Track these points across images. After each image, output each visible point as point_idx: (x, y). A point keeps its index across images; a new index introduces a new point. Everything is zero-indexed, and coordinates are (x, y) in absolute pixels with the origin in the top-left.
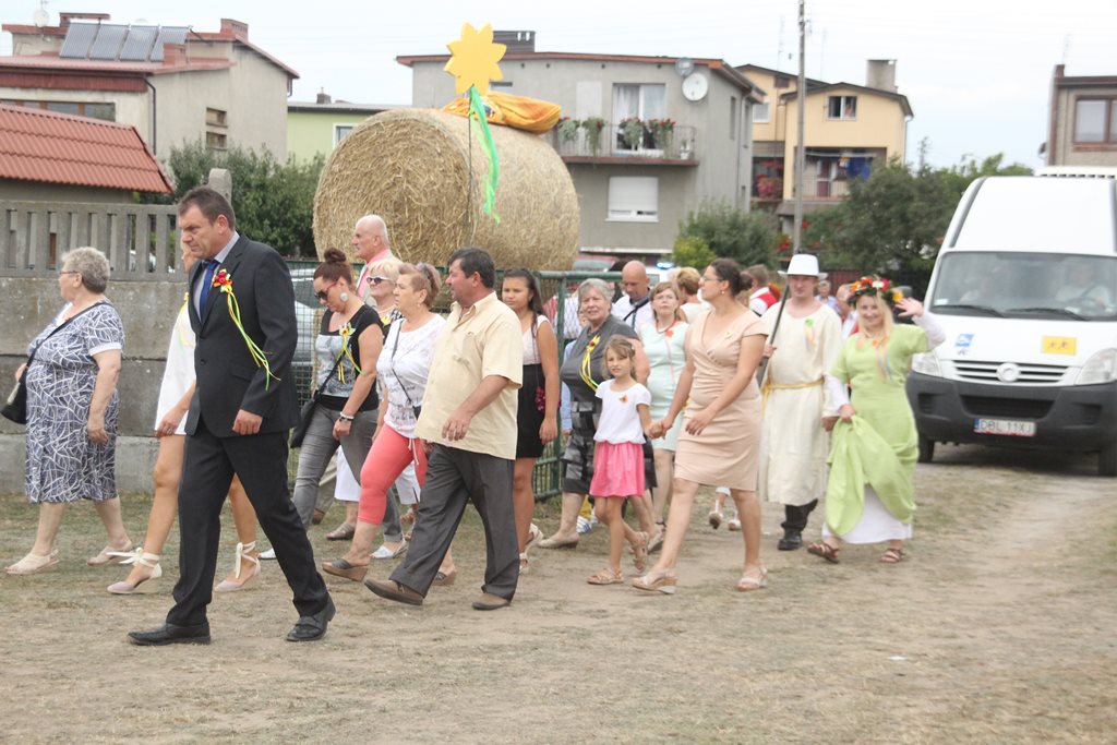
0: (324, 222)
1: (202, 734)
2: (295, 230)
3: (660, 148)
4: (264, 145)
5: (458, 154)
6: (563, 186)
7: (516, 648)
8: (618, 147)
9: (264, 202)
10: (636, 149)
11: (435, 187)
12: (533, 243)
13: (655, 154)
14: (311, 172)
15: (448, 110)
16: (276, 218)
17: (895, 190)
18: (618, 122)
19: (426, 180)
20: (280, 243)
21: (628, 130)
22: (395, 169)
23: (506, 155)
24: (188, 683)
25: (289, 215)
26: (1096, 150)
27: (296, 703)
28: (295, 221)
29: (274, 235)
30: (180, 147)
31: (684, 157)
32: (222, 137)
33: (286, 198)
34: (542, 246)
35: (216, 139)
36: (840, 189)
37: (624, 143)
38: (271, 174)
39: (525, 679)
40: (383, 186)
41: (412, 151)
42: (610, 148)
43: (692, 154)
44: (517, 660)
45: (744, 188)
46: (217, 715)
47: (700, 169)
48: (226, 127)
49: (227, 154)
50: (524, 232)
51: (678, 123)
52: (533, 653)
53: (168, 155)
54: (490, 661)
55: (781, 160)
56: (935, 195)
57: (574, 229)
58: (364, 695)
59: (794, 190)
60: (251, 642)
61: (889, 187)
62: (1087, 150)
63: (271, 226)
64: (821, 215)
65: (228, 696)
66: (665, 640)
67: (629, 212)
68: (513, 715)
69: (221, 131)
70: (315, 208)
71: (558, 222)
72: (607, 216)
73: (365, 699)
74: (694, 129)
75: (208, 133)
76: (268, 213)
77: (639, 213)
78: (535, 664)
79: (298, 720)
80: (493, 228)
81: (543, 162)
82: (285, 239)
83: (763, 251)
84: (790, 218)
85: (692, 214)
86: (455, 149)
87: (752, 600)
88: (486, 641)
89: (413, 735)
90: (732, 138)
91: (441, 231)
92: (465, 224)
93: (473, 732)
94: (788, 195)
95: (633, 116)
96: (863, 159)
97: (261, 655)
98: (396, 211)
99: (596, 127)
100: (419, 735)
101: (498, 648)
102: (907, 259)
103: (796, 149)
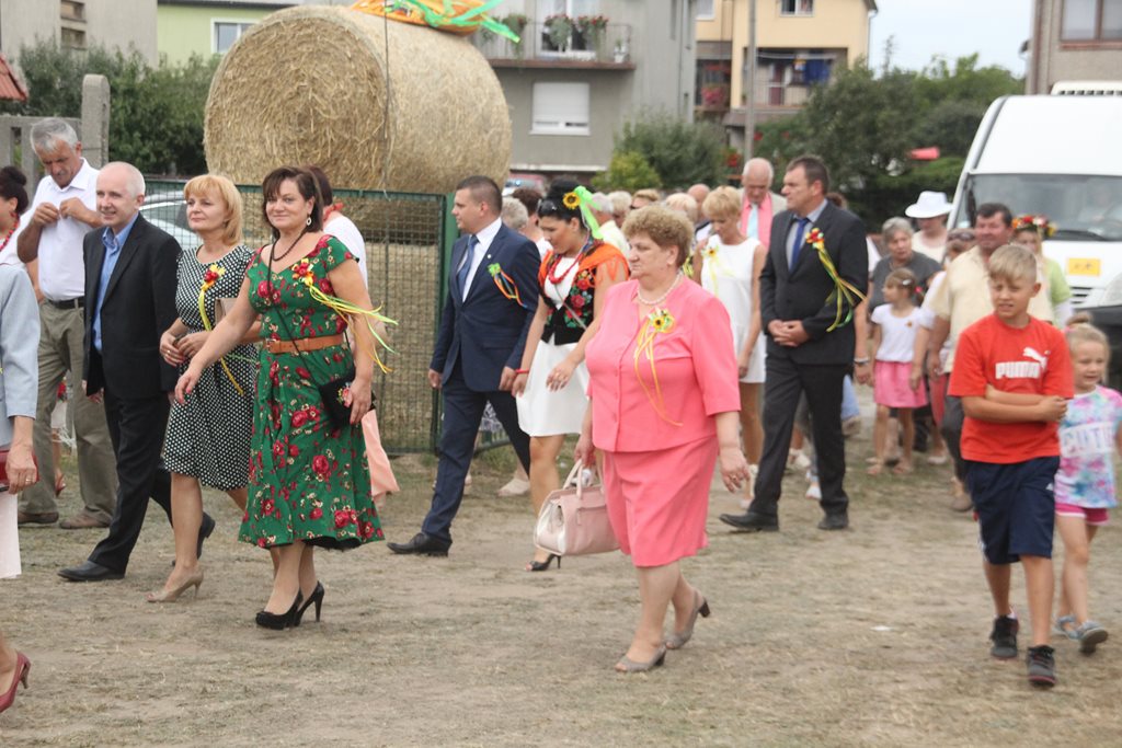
0: (217, 137)
1: (103, 724)
2: (171, 144)
3: (591, 49)
4: (131, 44)
5: (372, 60)
6: (492, 96)
7: (455, 623)
8: (543, 48)
9: (134, 111)
10: (564, 50)
11: (345, 98)
12: (458, 162)
13: (585, 56)
14: (186, 75)
15: (358, 8)
16: (147, 129)
17: (860, 96)
18: (542, 19)
19: (334, 89)
20: (153, 159)
21: (554, 28)
22: (298, 76)
23: (427, 60)
24: (83, 667)
25: (163, 126)
26: (1086, 48)
27: (209, 688)
28: (170, 133)
29: (146, 150)
30: (31, 44)
31: (619, 59)
32: (80, 34)
33: (158, 106)
34: (469, 165)
35: (73, 36)
36: (796, 97)
37: (550, 43)
38: (141, 77)
39: (467, 658)
40: (285, 96)
41: (318, 55)
42: (535, 51)
43: (628, 57)
44: (459, 636)
45: (686, 95)
46: (119, 703)
47: (637, 74)
48: (84, 22)
49: (87, 55)
50: (448, 149)
51: (611, 21)
52: (475, 628)
53: (17, 54)
54: (426, 637)
55: (728, 63)
56: (904, 102)
57: (505, 145)
58: (285, 677)
59: (744, 98)
60: (152, 620)
61: (854, 92)
62: (1075, 48)
63: (142, 139)
64: (774, 126)
65: (130, 681)
66: (622, 612)
67: (556, 123)
68: (457, 697)
69: (77, 26)
70: (206, 121)
71: (486, 137)
72: (531, 129)
73: (288, 682)
74: (630, 28)
75: (63, 29)
76: (138, 123)
77: (568, 124)
78: (478, 639)
79: (213, 707)
80: (413, 144)
81: (470, 68)
82: (158, 154)
83: (709, 168)
84: (740, 130)
85: (628, 126)
86: (368, 53)
87: (716, 565)
88: (420, 615)
89: (345, 722)
90: (673, 37)
91: (353, 148)
92: (382, 141)
93: (413, 717)
94: (736, 102)
95: (559, 12)
96: (821, 61)
97: (165, 634)
98: (300, 124)
99: (518, 24)
100: (352, 721)
101: (435, 622)
102: (873, 176)
103: (746, 50)
